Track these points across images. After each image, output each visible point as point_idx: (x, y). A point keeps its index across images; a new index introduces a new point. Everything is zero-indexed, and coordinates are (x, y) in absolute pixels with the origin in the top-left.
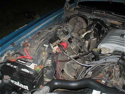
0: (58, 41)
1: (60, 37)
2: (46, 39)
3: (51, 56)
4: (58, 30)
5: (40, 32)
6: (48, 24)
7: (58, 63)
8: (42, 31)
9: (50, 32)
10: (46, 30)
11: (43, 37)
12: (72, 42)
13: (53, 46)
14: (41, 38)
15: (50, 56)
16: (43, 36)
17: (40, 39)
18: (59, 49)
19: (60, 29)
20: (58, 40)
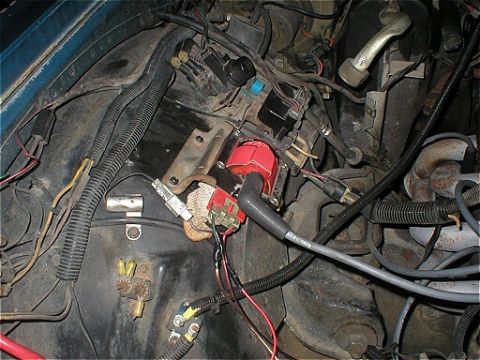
0: (197, 144)
1: (201, 108)
2: (112, 151)
3: (184, 271)
4: (175, 62)
5: (47, 112)
6: (92, 36)
7: (249, 302)
8: (62, 94)
9: (126, 90)
10: (88, 84)
11: (83, 143)
12: (291, 122)
13: (179, 190)
14: (68, 153)
15: (176, 274)
16: (80, 130)
17: (65, 162)
18: (228, 201)
19: (183, 56)
20: (197, 132)
